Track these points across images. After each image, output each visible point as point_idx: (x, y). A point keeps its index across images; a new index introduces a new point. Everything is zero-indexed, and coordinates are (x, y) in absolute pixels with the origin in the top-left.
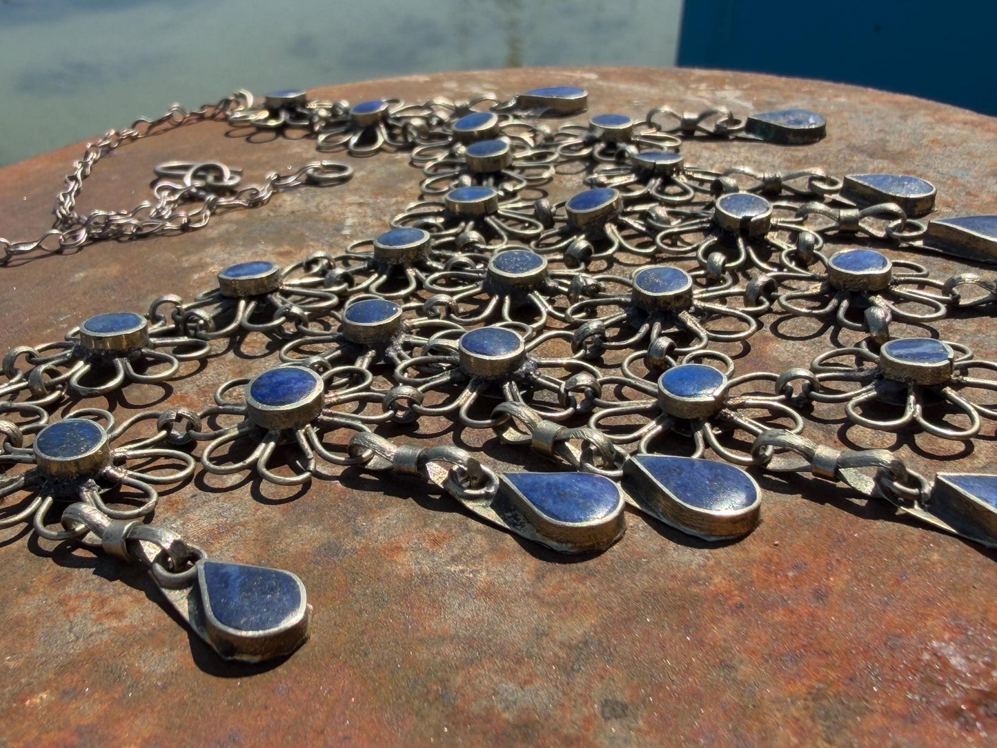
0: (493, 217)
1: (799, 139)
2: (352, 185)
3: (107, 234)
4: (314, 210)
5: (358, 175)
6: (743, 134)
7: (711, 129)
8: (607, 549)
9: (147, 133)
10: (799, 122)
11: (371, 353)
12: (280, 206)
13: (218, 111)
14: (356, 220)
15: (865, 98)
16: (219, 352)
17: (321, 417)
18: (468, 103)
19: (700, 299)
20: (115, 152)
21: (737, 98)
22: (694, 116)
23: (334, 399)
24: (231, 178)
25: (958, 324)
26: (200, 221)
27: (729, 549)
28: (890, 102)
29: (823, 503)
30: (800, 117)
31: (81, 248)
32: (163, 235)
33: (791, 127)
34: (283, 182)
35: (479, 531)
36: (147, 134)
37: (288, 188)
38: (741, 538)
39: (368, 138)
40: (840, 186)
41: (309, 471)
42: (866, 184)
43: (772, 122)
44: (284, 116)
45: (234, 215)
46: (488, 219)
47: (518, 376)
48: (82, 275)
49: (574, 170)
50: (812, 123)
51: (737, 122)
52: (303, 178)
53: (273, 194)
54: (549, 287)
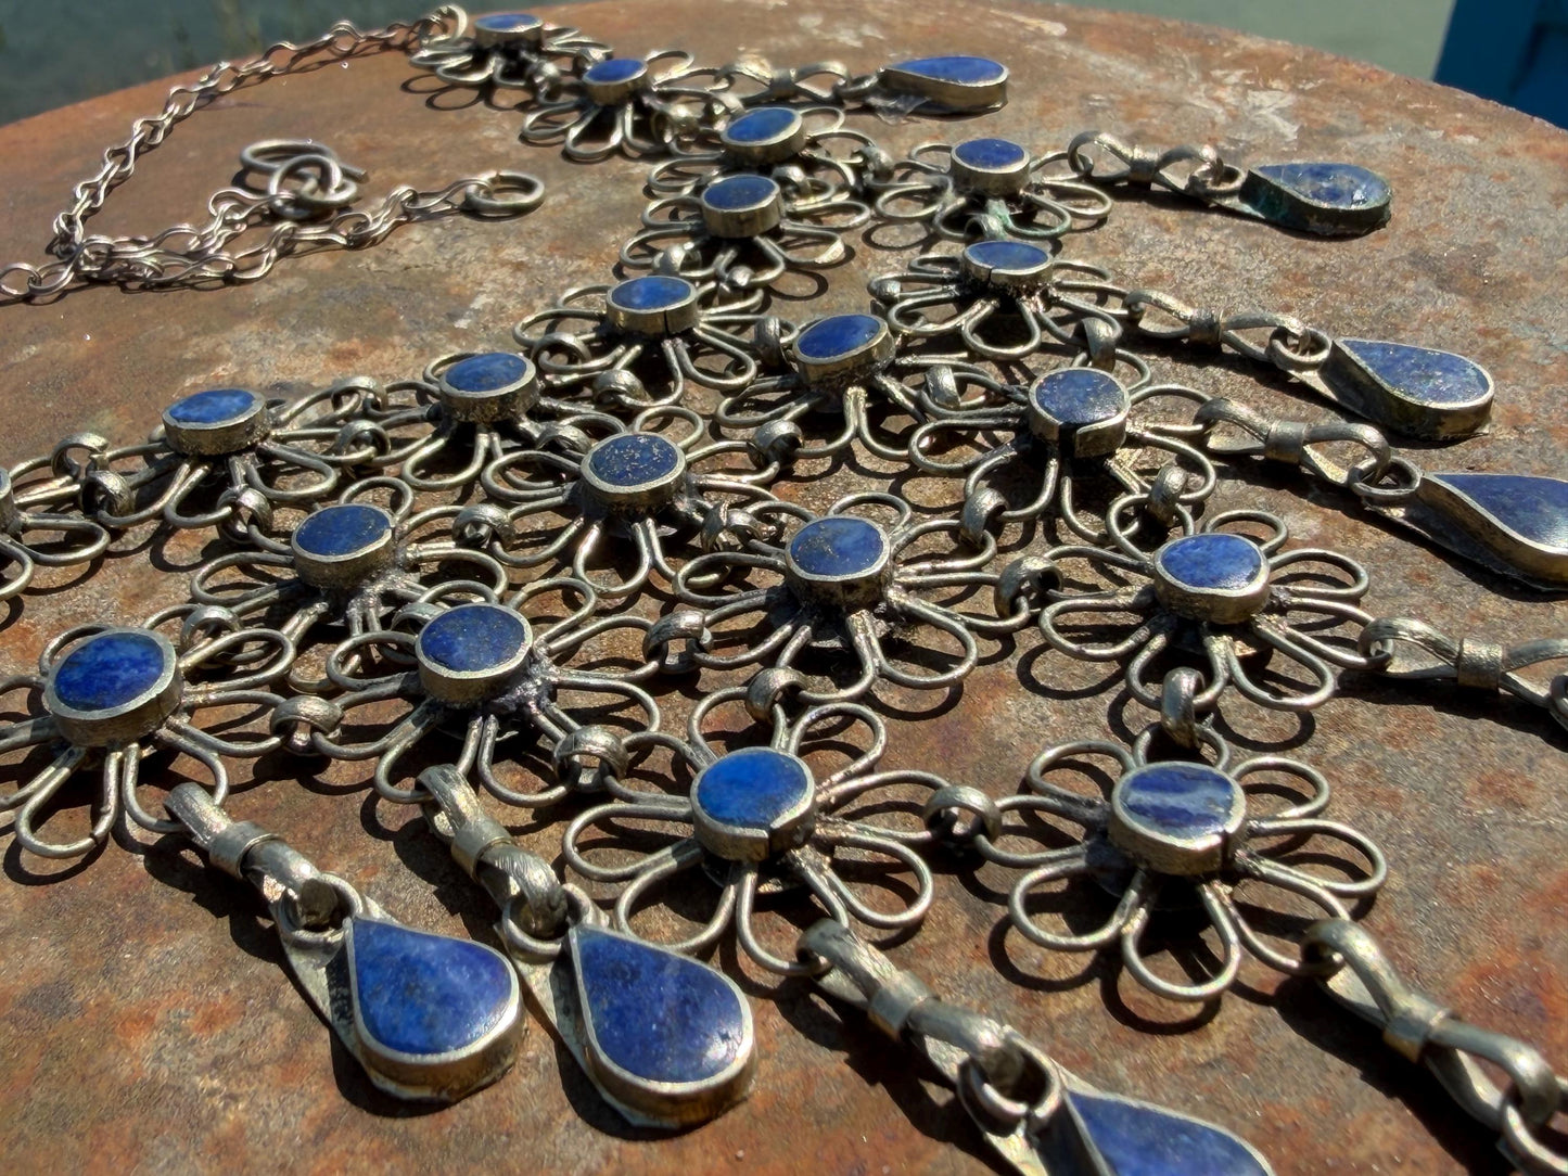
0: (679, 341)
1: (1328, 228)
2: (530, 222)
3: (113, 275)
4: (443, 268)
5: (550, 201)
6: (1233, 202)
7: (1181, 183)
8: (458, 1101)
9: (288, 67)
10: (1334, 195)
11: (320, 607)
12: (396, 252)
13: (413, 36)
14: (491, 300)
15: (1513, 141)
16: (131, 548)
17: (164, 732)
18: (793, 73)
19: (908, 588)
20: (222, 101)
21: (1281, 112)
22: (1153, 156)
23: (200, 699)
24: (342, 188)
25: (1363, 712)
26: (256, 266)
27: (655, 1148)
28: (1555, 157)
29: (872, 1082)
30: (1343, 182)
31: (65, 292)
32: (192, 286)
33: (1315, 202)
34: (422, 204)
35: (288, 1014)
36: (288, 71)
37: (427, 216)
38: (687, 1129)
39: (599, 129)
40: (1323, 355)
41: (92, 836)
42: (1363, 364)
43: (1287, 188)
44: (494, 66)
45: (319, 261)
46: (667, 345)
47: (503, 707)
48: (33, 349)
49: (902, 242)
50: (1361, 199)
51: (1231, 175)
52: (458, 199)
53: (398, 224)
54: (679, 512)
